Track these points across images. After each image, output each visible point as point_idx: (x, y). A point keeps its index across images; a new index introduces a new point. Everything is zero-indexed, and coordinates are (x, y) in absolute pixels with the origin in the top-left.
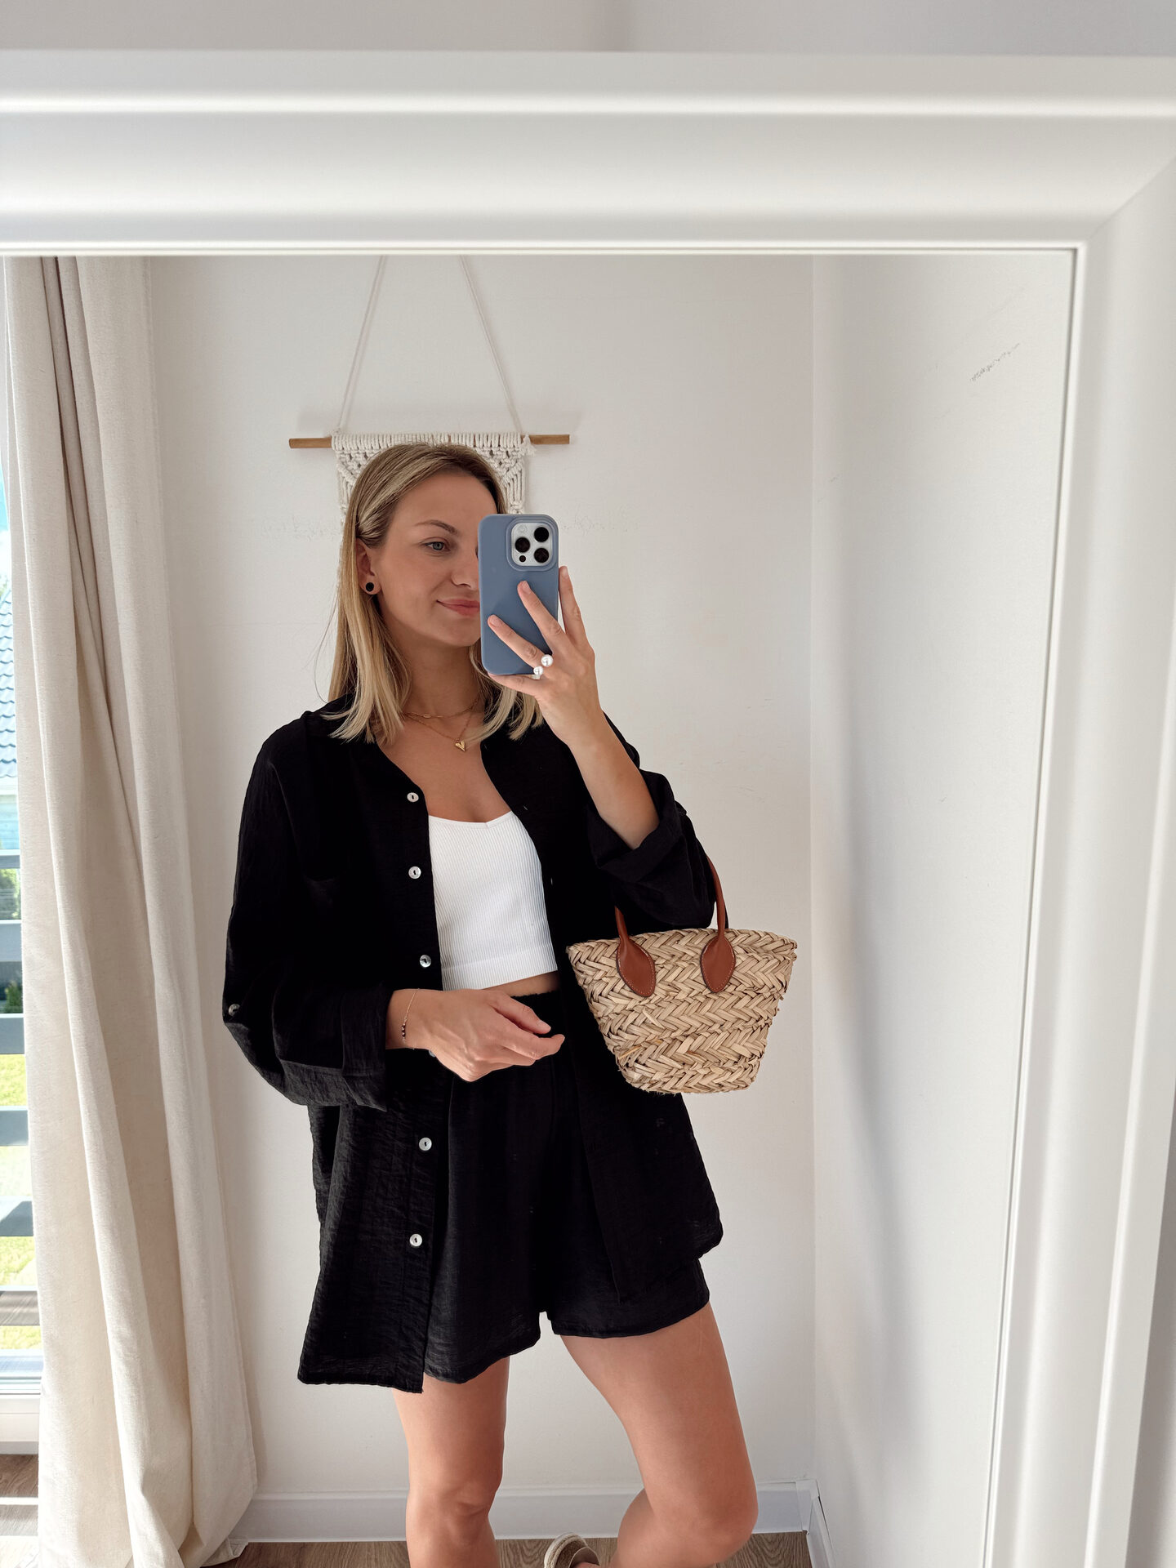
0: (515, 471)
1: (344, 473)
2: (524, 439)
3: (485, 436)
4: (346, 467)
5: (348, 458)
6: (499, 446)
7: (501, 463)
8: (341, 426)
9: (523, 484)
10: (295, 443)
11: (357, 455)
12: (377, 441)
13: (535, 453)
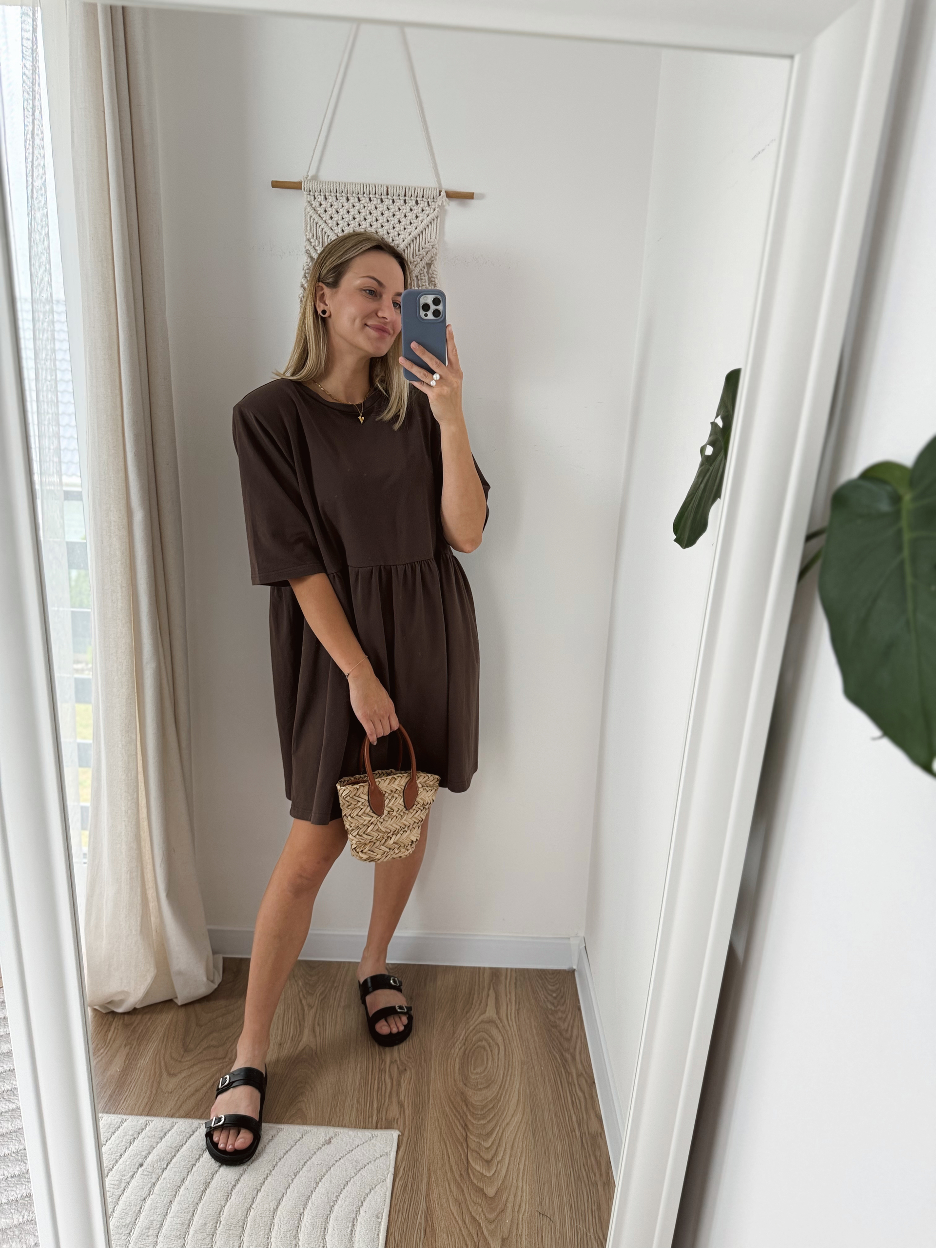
0: (431, 216)
1: (309, 209)
2: (442, 193)
3: (413, 188)
4: (312, 205)
5: (312, 198)
6: (423, 197)
7: (423, 210)
8: (309, 174)
9: (438, 227)
10: (276, 185)
11: (319, 196)
12: (335, 186)
13: (449, 205)
